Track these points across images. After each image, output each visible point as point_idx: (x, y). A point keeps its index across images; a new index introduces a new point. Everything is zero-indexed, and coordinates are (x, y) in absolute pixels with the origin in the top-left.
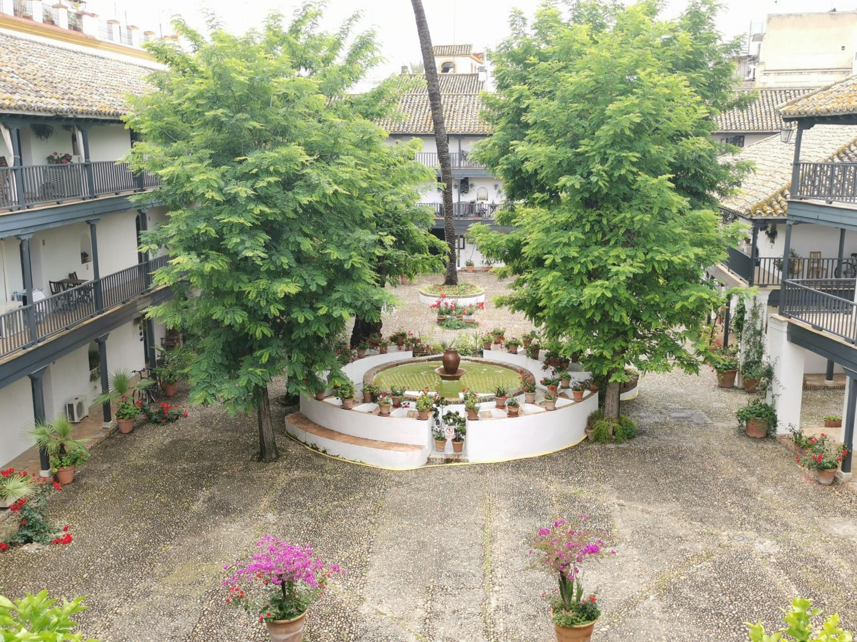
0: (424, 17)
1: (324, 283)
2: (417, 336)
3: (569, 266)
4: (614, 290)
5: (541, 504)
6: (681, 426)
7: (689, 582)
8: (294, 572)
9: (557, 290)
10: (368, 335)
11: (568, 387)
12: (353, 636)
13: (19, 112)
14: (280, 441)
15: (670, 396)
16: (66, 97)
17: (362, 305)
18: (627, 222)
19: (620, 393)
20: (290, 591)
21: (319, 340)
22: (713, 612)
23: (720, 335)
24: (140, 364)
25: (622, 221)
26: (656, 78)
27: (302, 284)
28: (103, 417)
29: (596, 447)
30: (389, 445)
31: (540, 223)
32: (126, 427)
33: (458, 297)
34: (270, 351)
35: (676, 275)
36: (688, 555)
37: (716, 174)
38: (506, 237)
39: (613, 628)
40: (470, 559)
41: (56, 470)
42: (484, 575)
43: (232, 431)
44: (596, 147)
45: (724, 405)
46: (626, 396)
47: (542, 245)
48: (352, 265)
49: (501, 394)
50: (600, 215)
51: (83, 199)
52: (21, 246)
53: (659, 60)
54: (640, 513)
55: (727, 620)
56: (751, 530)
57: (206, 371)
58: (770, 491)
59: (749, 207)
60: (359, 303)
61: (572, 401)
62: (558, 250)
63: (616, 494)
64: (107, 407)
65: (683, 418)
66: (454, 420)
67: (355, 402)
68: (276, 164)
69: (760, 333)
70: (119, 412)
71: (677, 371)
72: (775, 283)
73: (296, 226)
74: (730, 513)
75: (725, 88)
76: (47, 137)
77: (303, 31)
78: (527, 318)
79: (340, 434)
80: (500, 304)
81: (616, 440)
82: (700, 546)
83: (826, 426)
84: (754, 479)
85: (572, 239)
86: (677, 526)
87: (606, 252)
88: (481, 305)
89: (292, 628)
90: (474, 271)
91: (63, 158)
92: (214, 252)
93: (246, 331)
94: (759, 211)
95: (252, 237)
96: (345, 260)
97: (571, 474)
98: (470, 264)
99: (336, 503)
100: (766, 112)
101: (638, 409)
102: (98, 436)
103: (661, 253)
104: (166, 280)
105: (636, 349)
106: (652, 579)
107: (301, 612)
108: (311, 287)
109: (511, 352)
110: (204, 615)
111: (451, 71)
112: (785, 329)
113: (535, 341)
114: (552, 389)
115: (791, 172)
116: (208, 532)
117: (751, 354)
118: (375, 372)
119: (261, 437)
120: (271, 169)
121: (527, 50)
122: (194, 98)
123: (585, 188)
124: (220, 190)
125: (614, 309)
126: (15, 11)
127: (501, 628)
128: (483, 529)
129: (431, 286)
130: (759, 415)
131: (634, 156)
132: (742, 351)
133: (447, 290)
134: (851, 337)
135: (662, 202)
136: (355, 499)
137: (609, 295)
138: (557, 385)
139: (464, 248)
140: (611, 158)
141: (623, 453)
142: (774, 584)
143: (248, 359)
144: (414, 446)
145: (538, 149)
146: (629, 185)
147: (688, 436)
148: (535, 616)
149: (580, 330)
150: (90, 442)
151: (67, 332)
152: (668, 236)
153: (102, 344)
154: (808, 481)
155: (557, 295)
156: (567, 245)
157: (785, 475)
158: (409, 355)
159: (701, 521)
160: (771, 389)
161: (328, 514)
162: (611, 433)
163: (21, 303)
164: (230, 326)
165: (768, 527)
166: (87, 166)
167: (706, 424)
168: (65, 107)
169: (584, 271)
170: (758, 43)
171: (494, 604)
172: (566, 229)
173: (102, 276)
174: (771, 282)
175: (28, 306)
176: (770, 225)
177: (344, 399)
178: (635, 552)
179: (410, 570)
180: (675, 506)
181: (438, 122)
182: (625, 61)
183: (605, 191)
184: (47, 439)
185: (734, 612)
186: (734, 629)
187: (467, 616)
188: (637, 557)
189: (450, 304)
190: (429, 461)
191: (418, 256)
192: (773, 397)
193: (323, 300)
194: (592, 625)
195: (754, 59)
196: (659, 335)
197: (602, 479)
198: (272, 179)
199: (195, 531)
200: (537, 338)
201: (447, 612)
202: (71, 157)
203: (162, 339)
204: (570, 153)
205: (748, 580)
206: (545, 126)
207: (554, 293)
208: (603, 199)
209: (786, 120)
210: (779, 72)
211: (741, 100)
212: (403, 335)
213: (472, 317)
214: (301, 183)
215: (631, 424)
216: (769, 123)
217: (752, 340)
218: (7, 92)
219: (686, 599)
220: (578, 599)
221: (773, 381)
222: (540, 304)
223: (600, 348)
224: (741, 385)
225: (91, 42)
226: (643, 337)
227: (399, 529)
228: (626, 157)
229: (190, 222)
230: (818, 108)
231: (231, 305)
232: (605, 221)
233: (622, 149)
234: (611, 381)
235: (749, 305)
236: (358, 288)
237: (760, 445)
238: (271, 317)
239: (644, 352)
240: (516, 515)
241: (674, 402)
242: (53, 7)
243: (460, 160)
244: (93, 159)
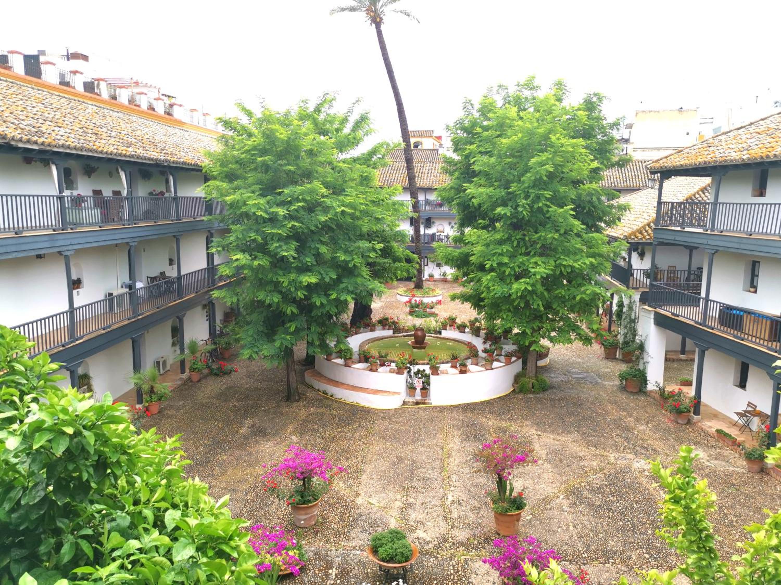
0: (403, 108)
1: (334, 277)
2: (396, 320)
3: (503, 269)
4: (533, 285)
5: (482, 433)
6: (580, 383)
7: (588, 487)
8: (312, 470)
9: (493, 285)
10: (362, 319)
11: (501, 355)
12: (351, 519)
13: (132, 160)
14: (301, 388)
15: (572, 364)
16: (163, 152)
17: (360, 292)
18: (542, 238)
19: (537, 360)
20: (309, 485)
21: (330, 317)
22: (605, 507)
23: (605, 324)
24: (206, 336)
25: (539, 238)
26: (563, 141)
27: (319, 277)
28: (180, 371)
29: (520, 396)
30: (376, 392)
31: (482, 240)
32: (195, 378)
33: (423, 297)
34: (296, 323)
35: (576, 277)
36: (587, 469)
37: (603, 212)
38: (459, 251)
39: (535, 517)
40: (433, 468)
41: (147, 404)
42: (444, 480)
43: (268, 381)
44: (522, 187)
45: (609, 370)
46: (541, 363)
47: (483, 255)
48: (354, 265)
49: (454, 358)
50: (524, 235)
51: (172, 221)
52: (129, 252)
53: (564, 130)
54: (552, 441)
55: (615, 513)
56: (630, 453)
57: (252, 336)
58: (643, 427)
59: (626, 234)
60: (358, 291)
61: (504, 364)
62: (495, 258)
63: (535, 428)
64: (183, 362)
65: (581, 378)
66: (422, 375)
67: (354, 363)
68: (303, 194)
69: (634, 321)
70: (191, 367)
71: (578, 344)
72: (645, 286)
73: (316, 238)
74: (616, 442)
75: (610, 153)
76: (149, 179)
77: (322, 111)
78: (472, 308)
79: (343, 384)
80: (453, 298)
81: (534, 392)
82: (595, 464)
83: (681, 385)
84: (631, 419)
85: (505, 250)
86: (578, 449)
87: (528, 260)
88: (439, 302)
89: (309, 511)
90: (434, 281)
91: (159, 193)
92: (261, 254)
93: (280, 309)
94: (633, 237)
95: (287, 244)
96: (349, 261)
97: (503, 414)
98: (431, 276)
99: (339, 430)
100: (635, 175)
101: (549, 372)
102: (176, 383)
103: (566, 260)
104: (227, 272)
105: (549, 327)
106: (561, 484)
107: (316, 500)
108: (326, 280)
109: (461, 332)
110: (248, 502)
111: (420, 147)
112: (652, 316)
113: (477, 324)
114: (490, 355)
115: (655, 212)
116: (251, 447)
117: (628, 335)
118: (367, 343)
119: (289, 385)
120: (300, 197)
121: (474, 124)
122: (250, 150)
123: (513, 216)
124: (266, 212)
125: (533, 299)
126: (129, 101)
127: (455, 515)
128: (442, 448)
129: (405, 289)
130: (635, 376)
131: (548, 194)
132: (622, 333)
133: (416, 292)
134: (700, 321)
135: (567, 226)
136: (353, 427)
137: (530, 288)
138: (493, 353)
139: (427, 265)
140: (532, 196)
141: (539, 401)
142: (648, 490)
143: (281, 329)
144: (394, 392)
145: (481, 190)
146: (544, 214)
147: (585, 390)
148: (479, 508)
149: (509, 314)
150: (171, 387)
151: (158, 310)
152: (571, 250)
153: (181, 321)
154: (670, 422)
155: (494, 289)
156: (501, 254)
157: (653, 417)
158: (390, 333)
159: (595, 446)
160: (643, 358)
161: (334, 437)
162: (531, 387)
163: (127, 290)
164: (270, 305)
165: (643, 451)
166: (175, 199)
167: (597, 382)
168: (162, 158)
169: (513, 273)
170: (629, 130)
171: (450, 499)
172: (500, 245)
173: (183, 273)
174: (641, 286)
175: (133, 291)
176: (640, 247)
177: (346, 360)
178: (549, 466)
179: (391, 475)
180: (577, 436)
181: (411, 178)
182: (541, 131)
183: (527, 218)
184: (142, 382)
185: (620, 508)
186: (620, 520)
187: (431, 507)
188: (551, 470)
189: (418, 301)
190: (404, 403)
191: (398, 264)
192: (644, 364)
193: (334, 289)
194: (520, 514)
195: (627, 141)
196: (565, 319)
197: (525, 418)
198: (300, 204)
199: (242, 446)
200: (479, 322)
201: (417, 504)
202: (164, 193)
203: (221, 320)
204: (503, 193)
205: (629, 487)
206: (487, 175)
207: (492, 288)
208: (526, 224)
209: (652, 173)
210: (644, 149)
211: (620, 160)
212: (387, 319)
213: (433, 310)
214: (320, 208)
215: (545, 381)
216: (638, 183)
217: (629, 326)
218: (124, 146)
219: (586, 498)
220: (511, 494)
221: (644, 353)
222: (483, 296)
223: (523, 326)
224: (621, 357)
225: (180, 123)
226: (553, 320)
227: (383, 448)
228: (543, 194)
229: (245, 233)
230: (675, 164)
231: (270, 291)
232: (527, 239)
233: (540, 189)
234: (531, 349)
235: (626, 302)
236: (357, 281)
237: (635, 397)
238: (298, 299)
239: (554, 330)
240: (465, 440)
241: (574, 368)
242: (155, 99)
243: (425, 206)
244: (179, 195)
